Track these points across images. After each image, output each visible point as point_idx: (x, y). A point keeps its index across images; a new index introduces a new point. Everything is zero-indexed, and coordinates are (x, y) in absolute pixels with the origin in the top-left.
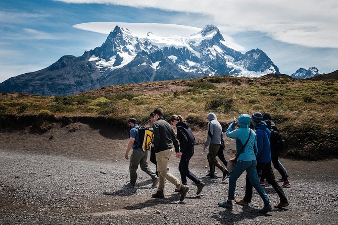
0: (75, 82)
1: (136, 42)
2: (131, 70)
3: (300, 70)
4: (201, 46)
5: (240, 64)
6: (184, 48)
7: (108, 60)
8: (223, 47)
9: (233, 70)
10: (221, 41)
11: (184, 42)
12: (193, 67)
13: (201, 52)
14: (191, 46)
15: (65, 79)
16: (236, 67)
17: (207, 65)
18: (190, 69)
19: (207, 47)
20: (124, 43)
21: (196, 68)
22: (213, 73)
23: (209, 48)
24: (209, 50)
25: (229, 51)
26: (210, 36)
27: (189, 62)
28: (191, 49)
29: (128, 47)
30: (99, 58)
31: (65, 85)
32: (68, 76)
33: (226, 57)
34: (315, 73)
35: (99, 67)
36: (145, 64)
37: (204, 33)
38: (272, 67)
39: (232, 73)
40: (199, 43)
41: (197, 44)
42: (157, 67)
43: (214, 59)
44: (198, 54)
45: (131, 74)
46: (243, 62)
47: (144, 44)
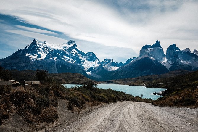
0: (25, 65)
1: (43, 47)
2: (46, 61)
3: (106, 60)
4: (69, 49)
5: (84, 58)
6: (62, 50)
7: (34, 55)
8: (77, 50)
9: (82, 61)
10: (76, 47)
11: (61, 47)
12: (66, 59)
13: (69, 52)
14: (65, 49)
15: (20, 64)
16: (83, 59)
17: (72, 58)
18: (65, 59)
19: (71, 50)
20: (38, 47)
21: (68, 59)
22: (75, 62)
23: (72, 51)
24: (72, 52)
25: (79, 52)
26: (72, 45)
27: (64, 56)
28: (65, 51)
29: (40, 49)
30: (30, 54)
31: (22, 66)
32: (21, 62)
33: (79, 54)
34: (112, 61)
35: (31, 59)
36: (51, 58)
37: (69, 43)
38: (97, 60)
39: (82, 62)
40: (68, 48)
41: (67, 48)
42: (56, 60)
43: (75, 56)
44: (68, 53)
45: (47, 62)
46: (85, 57)
47: (45, 48)
